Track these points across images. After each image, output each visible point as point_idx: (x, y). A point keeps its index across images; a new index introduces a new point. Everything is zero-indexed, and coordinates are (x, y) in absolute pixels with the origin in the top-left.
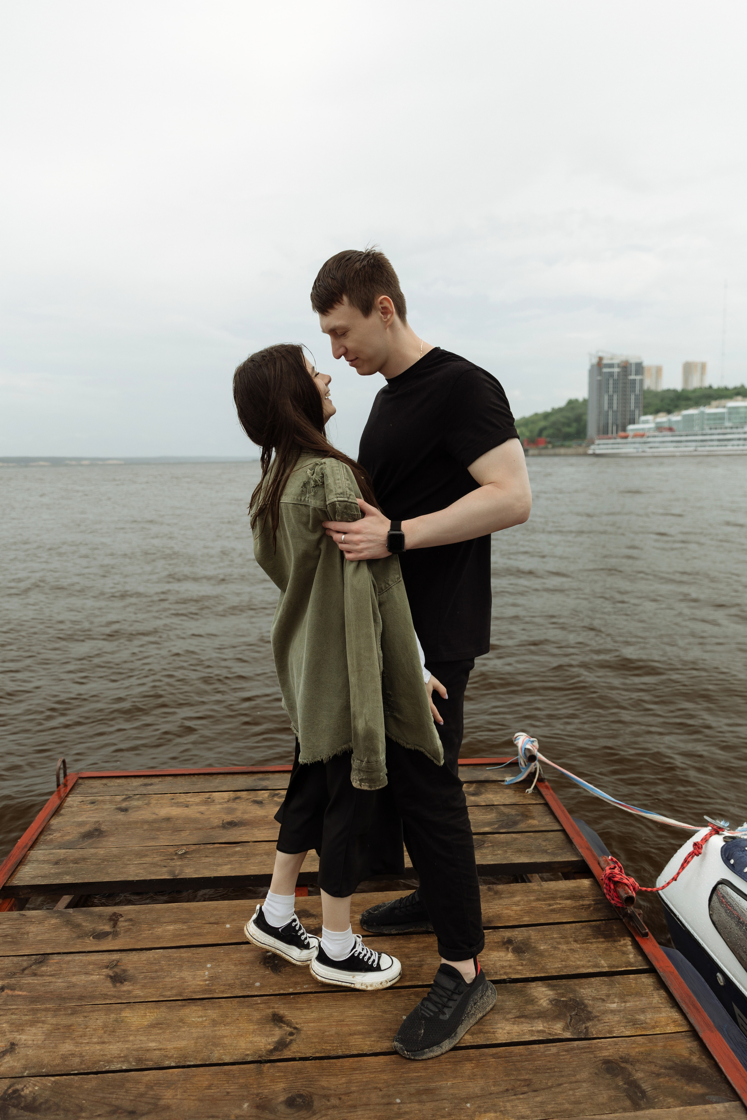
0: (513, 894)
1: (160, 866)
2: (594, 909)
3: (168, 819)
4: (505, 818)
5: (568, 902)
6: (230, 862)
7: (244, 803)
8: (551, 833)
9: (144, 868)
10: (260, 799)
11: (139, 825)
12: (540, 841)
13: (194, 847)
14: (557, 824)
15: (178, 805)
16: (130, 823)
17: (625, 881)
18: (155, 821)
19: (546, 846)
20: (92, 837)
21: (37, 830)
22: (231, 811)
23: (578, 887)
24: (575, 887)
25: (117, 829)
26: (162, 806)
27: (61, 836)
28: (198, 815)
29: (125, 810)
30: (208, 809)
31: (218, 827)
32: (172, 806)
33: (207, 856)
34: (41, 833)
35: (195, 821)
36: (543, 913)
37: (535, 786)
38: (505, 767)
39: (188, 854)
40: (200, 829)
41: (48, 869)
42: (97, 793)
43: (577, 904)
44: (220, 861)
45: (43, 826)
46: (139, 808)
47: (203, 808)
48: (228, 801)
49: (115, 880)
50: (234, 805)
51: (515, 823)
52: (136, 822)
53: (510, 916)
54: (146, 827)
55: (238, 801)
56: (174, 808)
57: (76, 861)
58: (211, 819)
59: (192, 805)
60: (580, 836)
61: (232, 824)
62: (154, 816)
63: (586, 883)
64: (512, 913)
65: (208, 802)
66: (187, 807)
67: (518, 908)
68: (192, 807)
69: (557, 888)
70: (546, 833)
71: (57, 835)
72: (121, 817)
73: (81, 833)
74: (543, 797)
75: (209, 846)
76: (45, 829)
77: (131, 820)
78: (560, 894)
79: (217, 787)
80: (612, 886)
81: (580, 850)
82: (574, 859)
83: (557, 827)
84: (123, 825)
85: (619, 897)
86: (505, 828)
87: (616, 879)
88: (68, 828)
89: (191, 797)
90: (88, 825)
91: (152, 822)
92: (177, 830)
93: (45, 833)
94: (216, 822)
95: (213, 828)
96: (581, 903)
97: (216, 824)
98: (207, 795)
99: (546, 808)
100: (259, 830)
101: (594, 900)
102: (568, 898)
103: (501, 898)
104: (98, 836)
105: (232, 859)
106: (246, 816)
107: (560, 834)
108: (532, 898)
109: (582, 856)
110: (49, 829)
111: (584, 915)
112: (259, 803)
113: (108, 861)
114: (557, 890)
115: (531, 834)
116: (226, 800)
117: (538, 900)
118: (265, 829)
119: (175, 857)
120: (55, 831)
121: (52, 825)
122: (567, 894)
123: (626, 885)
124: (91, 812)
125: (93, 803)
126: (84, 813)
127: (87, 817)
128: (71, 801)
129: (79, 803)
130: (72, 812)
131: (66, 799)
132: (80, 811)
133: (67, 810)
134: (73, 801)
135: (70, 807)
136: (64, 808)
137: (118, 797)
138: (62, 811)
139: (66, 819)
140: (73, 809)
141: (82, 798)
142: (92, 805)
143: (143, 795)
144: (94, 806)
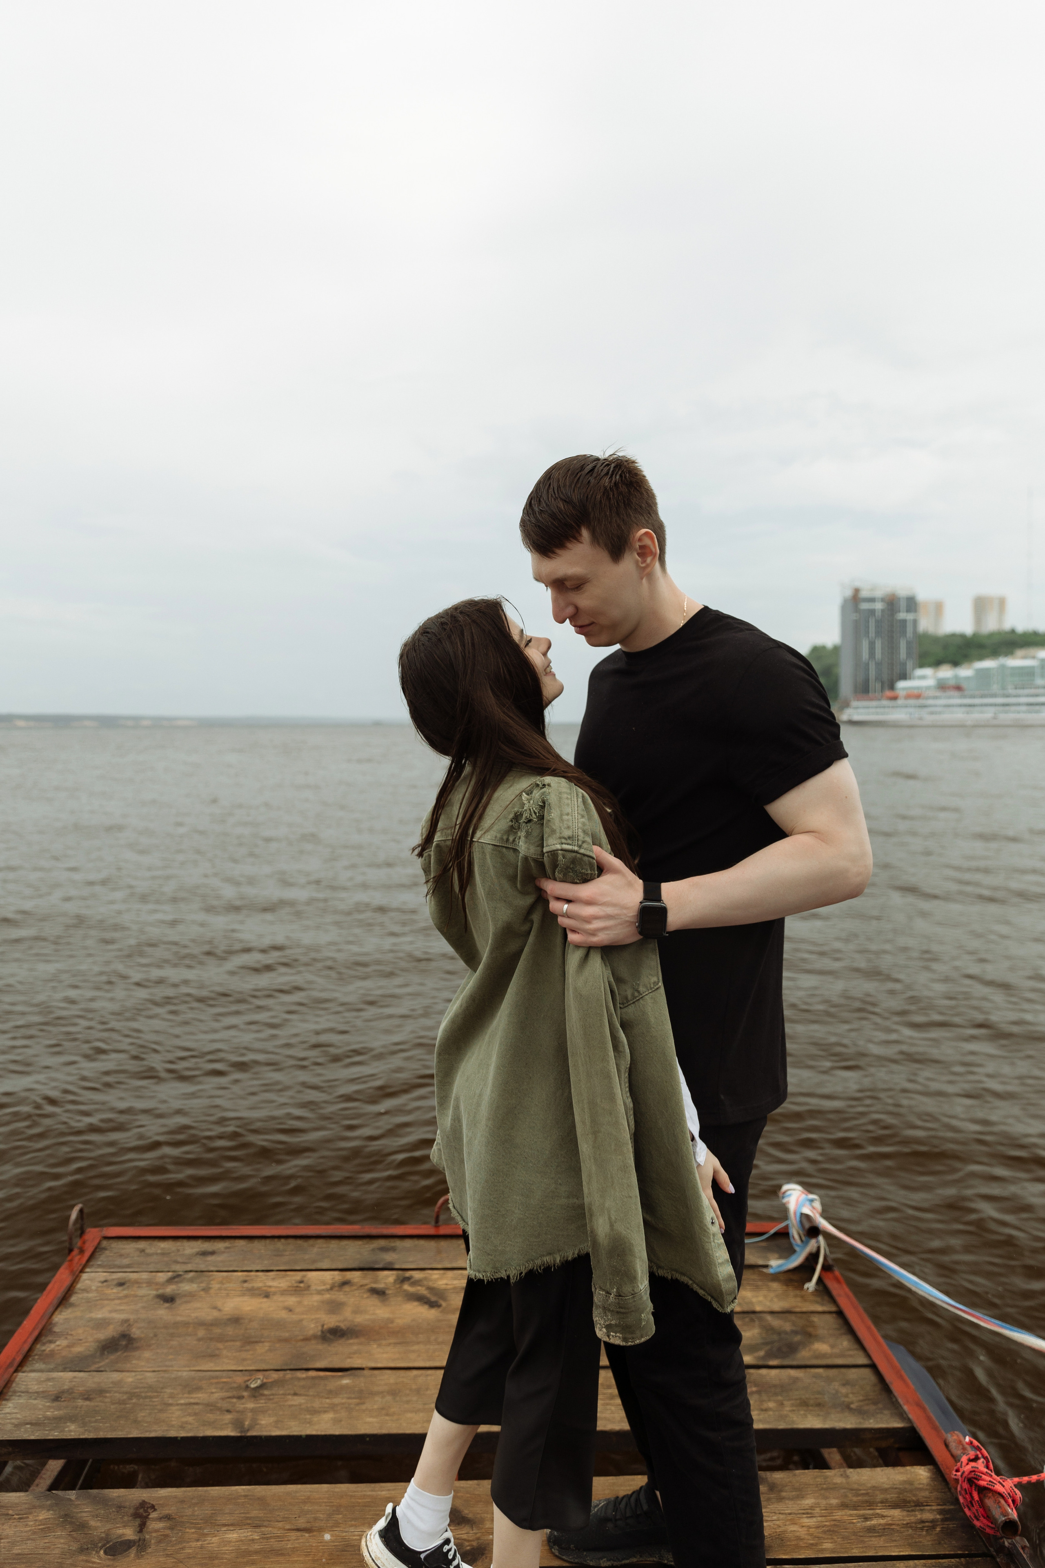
0: (800, 1493)
1: (220, 1409)
2: (942, 1531)
3: (236, 1320)
4: (775, 1337)
5: (896, 1513)
6: (333, 1408)
7: (357, 1293)
8: (854, 1370)
9: (196, 1414)
10: (380, 1286)
11: (190, 1330)
12: (836, 1385)
13: (275, 1376)
14: (861, 1353)
15: (253, 1292)
16: (176, 1325)
17: (998, 1487)
18: (215, 1323)
19: (846, 1396)
20: (116, 1350)
21: (31, 1334)
22: (335, 1307)
23: (910, 1483)
24: (905, 1482)
25: (155, 1335)
26: (228, 1295)
27: (68, 1346)
28: (284, 1314)
29: (169, 1299)
30: (300, 1303)
31: (315, 1337)
32: (243, 1295)
33: (295, 1394)
34: (37, 1340)
35: (279, 1324)
36: (854, 1534)
37: (820, 1280)
38: (767, 1239)
39: (266, 1389)
40: (286, 1340)
41: (44, 1409)
42: (128, 1266)
43: (913, 1519)
44: (317, 1404)
45: (40, 1327)
46: (191, 1295)
47: (291, 1300)
48: (332, 1289)
49: (147, 1435)
50: (340, 1296)
51: (792, 1349)
52: (186, 1324)
53: (799, 1538)
54: (201, 1333)
55: (347, 1288)
56: (246, 1298)
57: (87, 1396)
58: (305, 1323)
59: (275, 1293)
60: (901, 1377)
61: (335, 1334)
62: (216, 1314)
63: (922, 1474)
64: (802, 1532)
65: (301, 1289)
66: (267, 1296)
67: (811, 1522)
68: (275, 1298)
69: (873, 1483)
70: (843, 1370)
71: (62, 1342)
72: (163, 1313)
73: (98, 1341)
74: (833, 1300)
75: (300, 1374)
76: (44, 1332)
77: (179, 1319)
78: (880, 1497)
79: (314, 1261)
80: (976, 1496)
81: (905, 1408)
82: (897, 1424)
83: (862, 1360)
84: (166, 1327)
85: (988, 1516)
86: (776, 1357)
87: (982, 1483)
88: (80, 1331)
89: (273, 1279)
90: (111, 1327)
91: (212, 1325)
92: (249, 1341)
93: (44, 1339)
94: (312, 1328)
95: (306, 1339)
96: (919, 1516)
97: (311, 1333)
98: (299, 1276)
99: (840, 1321)
100: (379, 1345)
101: (941, 1512)
102: (895, 1506)
103: (781, 1499)
104: (126, 1348)
105: (336, 1401)
106: (359, 1319)
107: (867, 1373)
108: (834, 1502)
109: (909, 1420)
110: (51, 1332)
111: (927, 1543)
112: (380, 1293)
113: (138, 1396)
114: (874, 1488)
115: (820, 1370)
116: (328, 1287)
117: (844, 1506)
118: (390, 1344)
119: (245, 1394)
120: (59, 1335)
121: (55, 1324)
122: (892, 1496)
123: (1001, 1495)
124: (117, 1302)
125: (121, 1284)
126: (106, 1302)
127: (111, 1312)
128: (88, 1280)
129: (100, 1284)
130: (88, 1301)
131: (81, 1276)
132: (101, 1299)
133: (80, 1296)
134: (91, 1280)
135: (85, 1290)
136: (76, 1293)
137: (160, 1274)
138: (73, 1299)
139: (78, 1314)
140: (90, 1295)
141: (105, 1274)
142: (120, 1288)
143: (199, 1273)
144: (123, 1290)
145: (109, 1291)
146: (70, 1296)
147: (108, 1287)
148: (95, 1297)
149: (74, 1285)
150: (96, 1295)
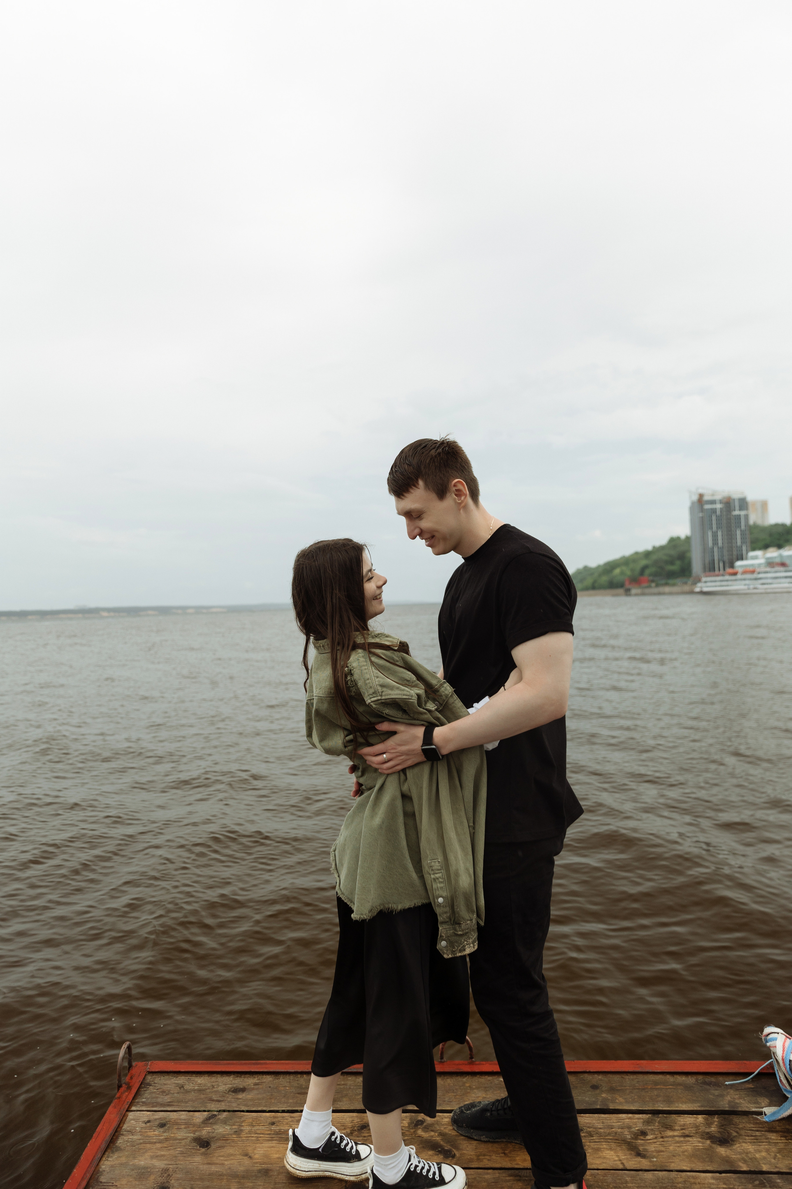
11: (224, 1181)
16: (211, 1173)
18: (247, 1171)
21: (79, 1184)
29: (205, 1144)
32: (272, 1139)
38: (751, 1081)
42: (169, 1105)
45: (88, 1176)
46: (225, 1139)
52: (220, 1174)
54: (234, 1184)
72: (199, 1160)
84: (201, 1175)
90: (155, 1176)
91: (243, 1174)
120: (106, 1183)
121: (103, 1172)
124: (158, 1145)
125: (162, 1125)
126: (148, 1146)
127: (152, 1157)
128: (134, 1119)
129: (144, 1125)
130: (133, 1144)
131: (128, 1116)
132: (145, 1143)
133: (126, 1138)
134: (136, 1120)
135: (131, 1132)
136: (122, 1135)
137: (197, 1114)
138: (120, 1142)
139: (123, 1160)
140: (135, 1137)
141: (149, 1113)
142: (162, 1130)
143: (231, 1113)
144: (164, 1132)
145: (151, 1134)
146: (117, 1138)
147: (151, 1128)
148: (140, 1140)
149: (121, 1126)
150: (140, 1137)
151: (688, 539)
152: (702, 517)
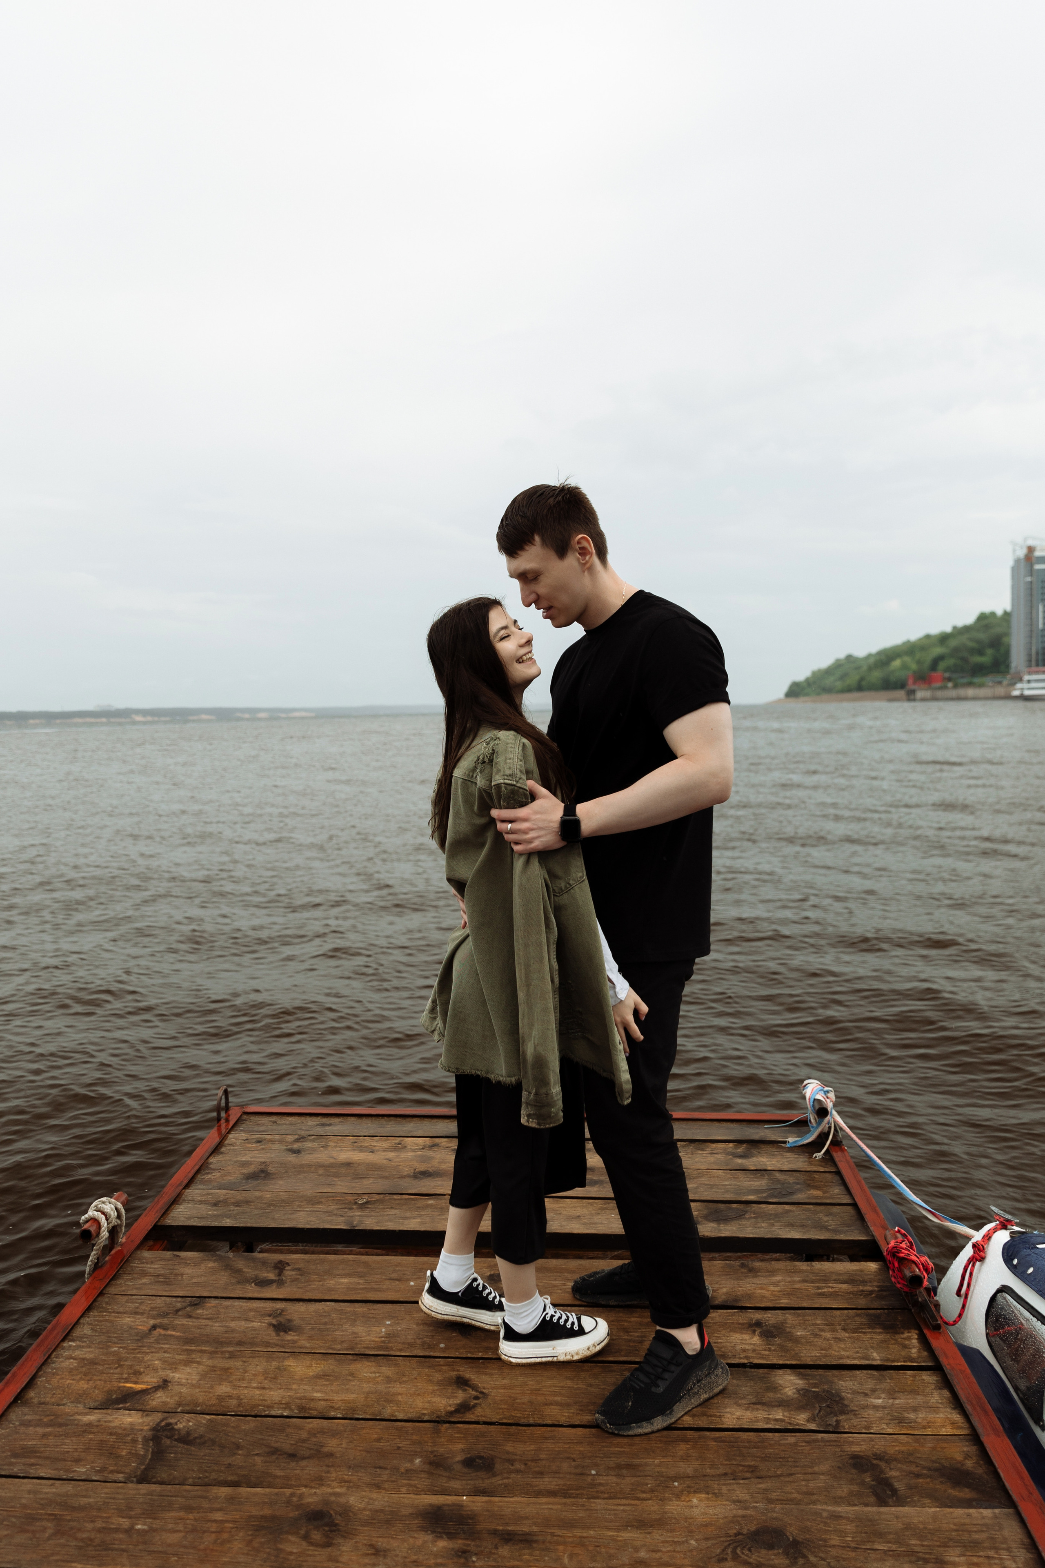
151: (1006, 613)
152: (1031, 582)
